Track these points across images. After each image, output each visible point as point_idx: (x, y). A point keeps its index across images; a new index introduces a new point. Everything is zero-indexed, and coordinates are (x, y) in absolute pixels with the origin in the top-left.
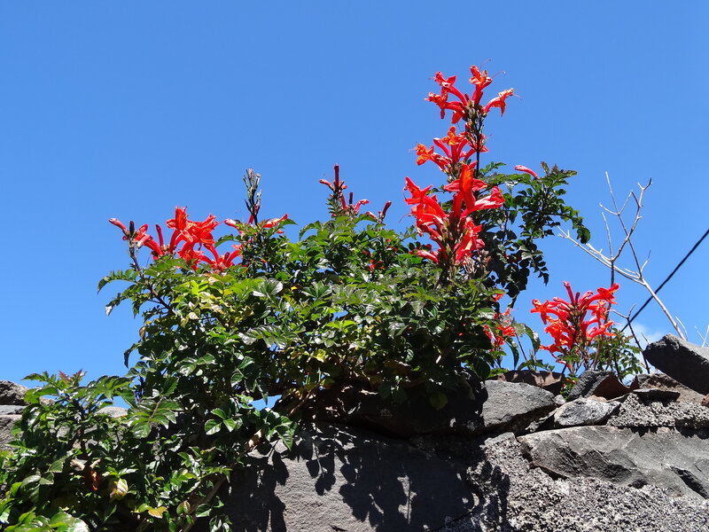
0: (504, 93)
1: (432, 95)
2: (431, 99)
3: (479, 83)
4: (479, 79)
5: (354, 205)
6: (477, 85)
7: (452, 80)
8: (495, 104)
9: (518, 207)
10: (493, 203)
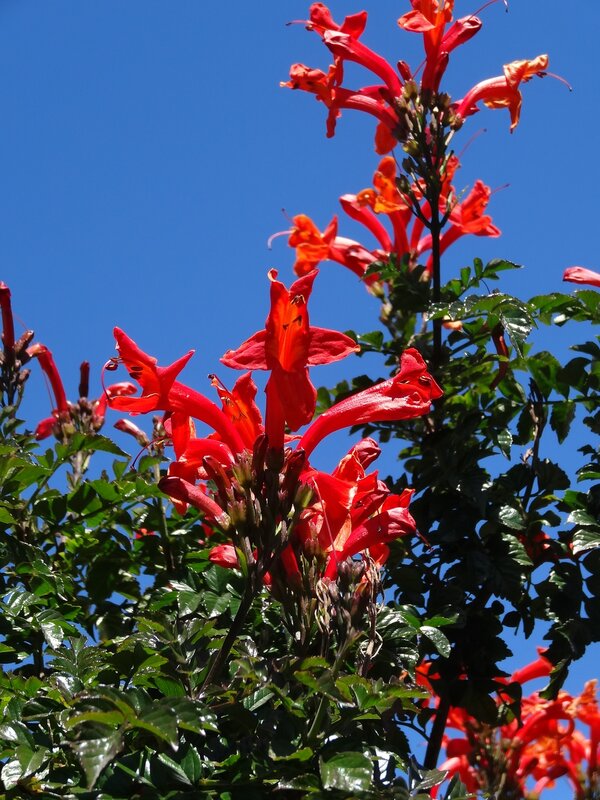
0: (516, 65)
1: (300, 71)
2: (297, 83)
3: (430, 27)
4: (432, 18)
5: (94, 401)
6: (427, 35)
7: (355, 25)
8: (489, 94)
9: (574, 393)
10: (402, 402)
